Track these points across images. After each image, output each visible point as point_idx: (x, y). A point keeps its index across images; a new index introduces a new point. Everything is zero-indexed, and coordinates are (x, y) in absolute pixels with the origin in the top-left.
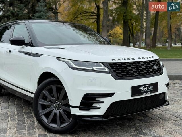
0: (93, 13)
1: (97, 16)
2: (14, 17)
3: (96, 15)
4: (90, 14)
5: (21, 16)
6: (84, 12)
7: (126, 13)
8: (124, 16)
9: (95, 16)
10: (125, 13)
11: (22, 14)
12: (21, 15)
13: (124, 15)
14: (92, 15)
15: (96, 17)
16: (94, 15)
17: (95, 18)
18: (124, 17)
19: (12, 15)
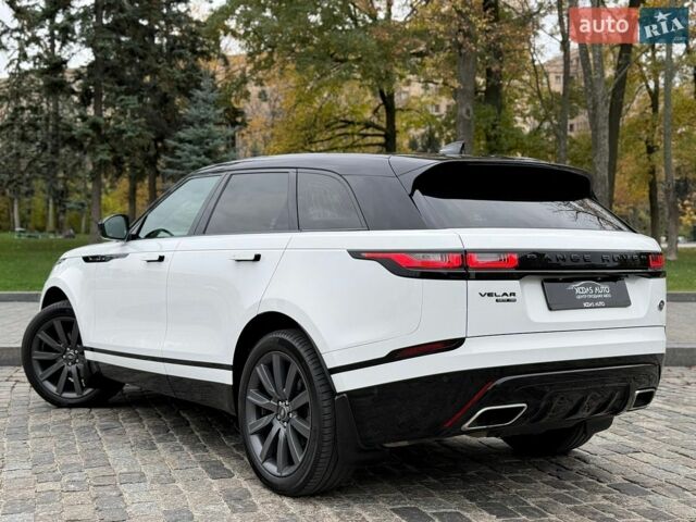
0: (368, 125)
1: (385, 136)
2: (102, 143)
3: (383, 133)
4: (358, 127)
5: (130, 138)
6: (340, 124)
7: (498, 127)
8: (488, 138)
9: (380, 135)
10: (494, 127)
11: (133, 131)
12: (130, 134)
13: (492, 133)
14: (364, 131)
15: (381, 140)
16: (377, 132)
17: (380, 144)
18: (493, 143)
19: (95, 135)
